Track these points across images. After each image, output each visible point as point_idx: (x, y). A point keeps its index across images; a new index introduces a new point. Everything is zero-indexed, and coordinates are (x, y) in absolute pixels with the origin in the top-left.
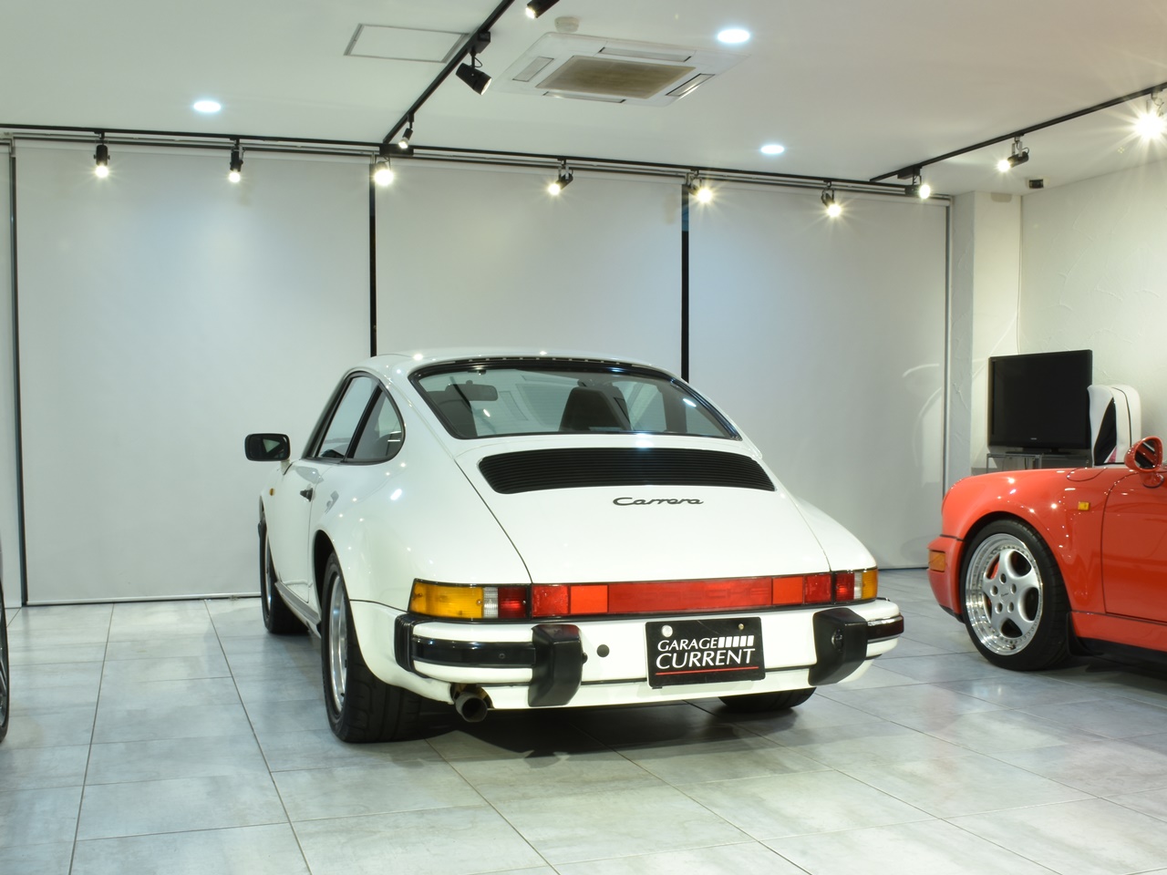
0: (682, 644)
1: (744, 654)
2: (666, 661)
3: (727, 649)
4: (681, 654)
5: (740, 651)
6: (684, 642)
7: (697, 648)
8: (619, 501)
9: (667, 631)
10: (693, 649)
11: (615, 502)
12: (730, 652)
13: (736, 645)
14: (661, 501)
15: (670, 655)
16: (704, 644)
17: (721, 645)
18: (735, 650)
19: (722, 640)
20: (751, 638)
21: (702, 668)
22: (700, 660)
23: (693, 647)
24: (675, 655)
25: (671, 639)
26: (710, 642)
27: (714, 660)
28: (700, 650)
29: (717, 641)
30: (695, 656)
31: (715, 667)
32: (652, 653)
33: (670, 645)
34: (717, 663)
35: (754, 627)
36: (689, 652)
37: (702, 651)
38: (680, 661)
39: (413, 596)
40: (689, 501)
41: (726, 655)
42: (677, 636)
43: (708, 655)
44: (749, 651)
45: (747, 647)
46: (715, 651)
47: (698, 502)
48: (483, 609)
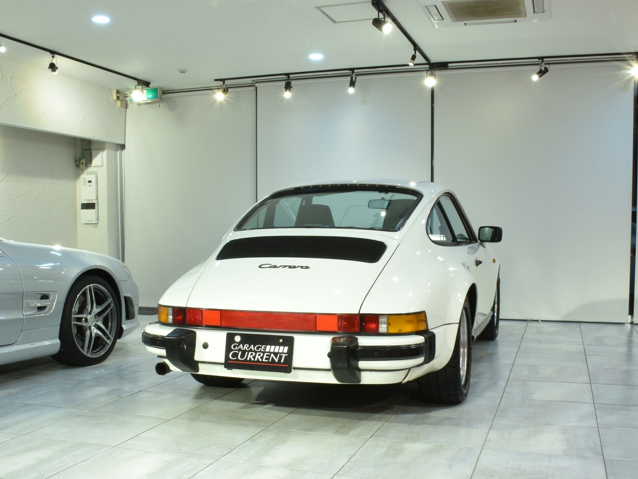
0: (245, 347)
1: (281, 357)
2: (235, 355)
3: (271, 353)
4: (244, 352)
5: (279, 355)
6: (246, 346)
7: (253, 350)
8: (262, 266)
9: (238, 339)
10: (251, 350)
12: (272, 355)
13: (276, 351)
14: (285, 266)
15: (237, 352)
17: (267, 350)
18: (276, 354)
19: (268, 347)
21: (254, 361)
22: (254, 357)
23: (251, 349)
24: (240, 352)
25: (239, 343)
26: (261, 347)
27: (262, 358)
28: (255, 351)
29: (266, 347)
30: (252, 354)
32: (228, 350)
33: (238, 346)
34: (264, 360)
36: (248, 352)
37: (256, 352)
38: (242, 356)
40: (302, 267)
41: (269, 356)
42: (242, 342)
43: (259, 355)
44: (284, 355)
45: (283, 353)
46: (264, 353)
47: (307, 267)
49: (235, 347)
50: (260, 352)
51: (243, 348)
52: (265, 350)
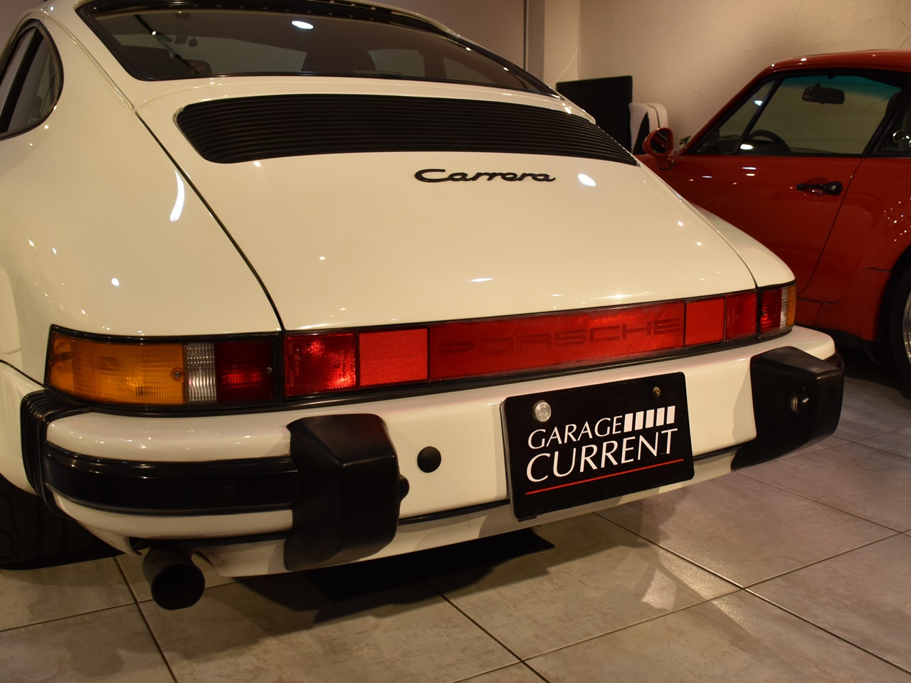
2: (543, 467)
4: (566, 450)
6: (571, 429)
8: (425, 175)
9: (542, 411)
10: (585, 440)
11: (419, 176)
12: (642, 439)
14: (492, 176)
15: (548, 455)
16: (602, 430)
17: (628, 428)
18: (648, 433)
20: (672, 410)
22: (597, 459)
24: (557, 454)
25: (549, 425)
26: (611, 424)
27: (617, 455)
29: (622, 421)
30: (589, 452)
31: (621, 467)
33: (547, 436)
34: (623, 461)
35: (673, 390)
36: (579, 446)
37: (599, 442)
39: (52, 359)
40: (534, 177)
42: (558, 420)
43: (610, 447)
44: (669, 432)
45: (666, 426)
46: (619, 438)
47: (546, 178)
48: (185, 386)
49: (536, 441)
50: (611, 437)
51: (563, 439)
52: (621, 428)
